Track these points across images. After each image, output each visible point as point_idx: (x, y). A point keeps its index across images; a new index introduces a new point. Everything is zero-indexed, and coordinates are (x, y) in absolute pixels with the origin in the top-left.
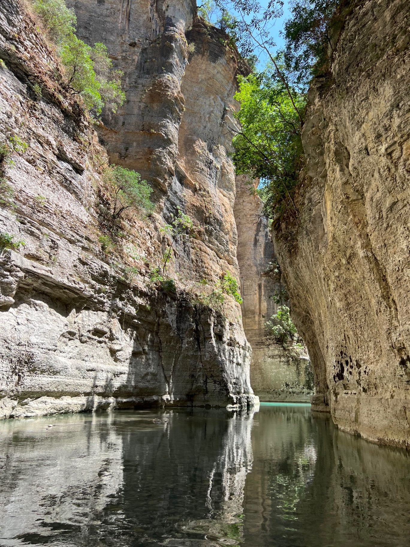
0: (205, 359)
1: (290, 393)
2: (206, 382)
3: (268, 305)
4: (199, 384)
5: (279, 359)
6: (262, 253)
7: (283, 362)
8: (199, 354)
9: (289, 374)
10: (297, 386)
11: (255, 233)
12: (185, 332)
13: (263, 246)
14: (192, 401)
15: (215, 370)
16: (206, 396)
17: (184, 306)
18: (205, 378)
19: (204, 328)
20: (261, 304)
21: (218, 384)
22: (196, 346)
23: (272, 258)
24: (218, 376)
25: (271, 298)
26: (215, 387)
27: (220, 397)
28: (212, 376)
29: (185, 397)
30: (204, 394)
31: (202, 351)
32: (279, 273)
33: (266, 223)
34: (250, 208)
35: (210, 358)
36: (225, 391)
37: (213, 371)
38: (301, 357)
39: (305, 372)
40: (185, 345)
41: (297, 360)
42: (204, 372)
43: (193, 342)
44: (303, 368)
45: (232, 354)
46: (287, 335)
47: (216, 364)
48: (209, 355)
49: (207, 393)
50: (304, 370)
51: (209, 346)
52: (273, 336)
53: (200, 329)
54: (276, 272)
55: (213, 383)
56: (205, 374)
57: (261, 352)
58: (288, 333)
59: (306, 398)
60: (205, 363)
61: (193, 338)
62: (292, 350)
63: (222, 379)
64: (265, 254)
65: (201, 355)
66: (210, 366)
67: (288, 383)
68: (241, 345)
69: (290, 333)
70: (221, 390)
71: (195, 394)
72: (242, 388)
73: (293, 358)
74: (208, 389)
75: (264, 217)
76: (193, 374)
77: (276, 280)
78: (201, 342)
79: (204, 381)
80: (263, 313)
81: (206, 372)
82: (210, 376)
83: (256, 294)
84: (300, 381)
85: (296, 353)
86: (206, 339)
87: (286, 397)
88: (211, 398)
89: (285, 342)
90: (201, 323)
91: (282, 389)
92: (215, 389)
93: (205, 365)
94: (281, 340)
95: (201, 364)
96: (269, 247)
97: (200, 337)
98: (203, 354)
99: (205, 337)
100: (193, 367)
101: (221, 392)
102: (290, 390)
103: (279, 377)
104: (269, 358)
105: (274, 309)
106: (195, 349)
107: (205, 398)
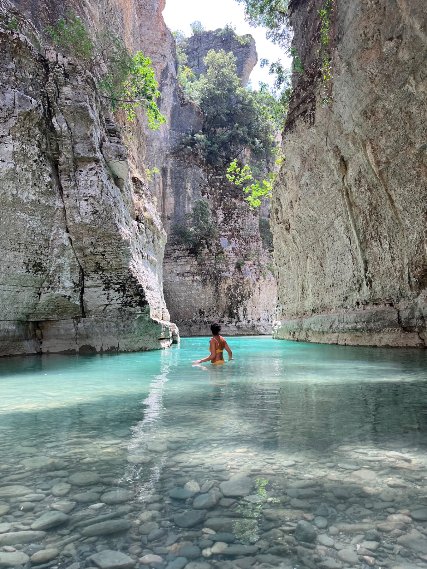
0: (78, 219)
1: (205, 323)
2: (80, 287)
3: (176, 201)
4: (61, 292)
5: (192, 278)
7: (197, 281)
8: (58, 203)
9: (205, 298)
10: (215, 314)
13: (169, 111)
14: (40, 340)
15: (109, 249)
16: (80, 325)
18: (76, 277)
19: (72, 130)
20: (166, 200)
21: (116, 291)
22: (48, 179)
23: (182, 132)
24: (116, 269)
25: (181, 190)
26: (108, 299)
27: (122, 324)
28: (99, 268)
29: (14, 328)
30: (76, 318)
31: (68, 196)
32: (193, 153)
33: (174, 74)
34: (151, 40)
35: (92, 216)
36: (138, 308)
37: (103, 255)
38: (222, 274)
39: (227, 294)
40: (5, 164)
41: (216, 279)
42: (75, 260)
43: (35, 161)
44: (224, 289)
45: (140, 237)
46: (202, 245)
47: (111, 231)
48: (90, 207)
49: (84, 316)
50: (226, 291)
51: (89, 182)
52: (183, 246)
53: (59, 129)
54: (189, 150)
55: (103, 287)
56: (77, 263)
57: (167, 267)
58: (204, 242)
59: (227, 329)
60: (77, 232)
61: (37, 149)
62: (210, 265)
63: (128, 275)
64: (172, 124)
65: (64, 209)
66: (94, 240)
67: (202, 310)
68: (155, 226)
69: (207, 243)
70: (126, 306)
71: (47, 321)
72: (160, 309)
73: (210, 276)
74: (88, 304)
75: (173, 63)
76: (39, 261)
77: (188, 163)
78: (65, 170)
79: (74, 283)
80: (168, 214)
81: (81, 257)
82: (92, 269)
83: (159, 183)
84: (220, 307)
85: (216, 269)
86: (79, 164)
87: (200, 329)
88: (96, 329)
89: (200, 254)
90: (62, 111)
91: (194, 319)
92: (108, 303)
93: (76, 239)
94: (194, 252)
95: (65, 235)
96: (179, 113)
97: (60, 154)
98: (71, 206)
99: (76, 155)
100: (39, 240)
101: (125, 310)
102: (206, 319)
103: (191, 302)
104: (178, 277)
105: (184, 207)
106: (44, 188)
107: (77, 329)
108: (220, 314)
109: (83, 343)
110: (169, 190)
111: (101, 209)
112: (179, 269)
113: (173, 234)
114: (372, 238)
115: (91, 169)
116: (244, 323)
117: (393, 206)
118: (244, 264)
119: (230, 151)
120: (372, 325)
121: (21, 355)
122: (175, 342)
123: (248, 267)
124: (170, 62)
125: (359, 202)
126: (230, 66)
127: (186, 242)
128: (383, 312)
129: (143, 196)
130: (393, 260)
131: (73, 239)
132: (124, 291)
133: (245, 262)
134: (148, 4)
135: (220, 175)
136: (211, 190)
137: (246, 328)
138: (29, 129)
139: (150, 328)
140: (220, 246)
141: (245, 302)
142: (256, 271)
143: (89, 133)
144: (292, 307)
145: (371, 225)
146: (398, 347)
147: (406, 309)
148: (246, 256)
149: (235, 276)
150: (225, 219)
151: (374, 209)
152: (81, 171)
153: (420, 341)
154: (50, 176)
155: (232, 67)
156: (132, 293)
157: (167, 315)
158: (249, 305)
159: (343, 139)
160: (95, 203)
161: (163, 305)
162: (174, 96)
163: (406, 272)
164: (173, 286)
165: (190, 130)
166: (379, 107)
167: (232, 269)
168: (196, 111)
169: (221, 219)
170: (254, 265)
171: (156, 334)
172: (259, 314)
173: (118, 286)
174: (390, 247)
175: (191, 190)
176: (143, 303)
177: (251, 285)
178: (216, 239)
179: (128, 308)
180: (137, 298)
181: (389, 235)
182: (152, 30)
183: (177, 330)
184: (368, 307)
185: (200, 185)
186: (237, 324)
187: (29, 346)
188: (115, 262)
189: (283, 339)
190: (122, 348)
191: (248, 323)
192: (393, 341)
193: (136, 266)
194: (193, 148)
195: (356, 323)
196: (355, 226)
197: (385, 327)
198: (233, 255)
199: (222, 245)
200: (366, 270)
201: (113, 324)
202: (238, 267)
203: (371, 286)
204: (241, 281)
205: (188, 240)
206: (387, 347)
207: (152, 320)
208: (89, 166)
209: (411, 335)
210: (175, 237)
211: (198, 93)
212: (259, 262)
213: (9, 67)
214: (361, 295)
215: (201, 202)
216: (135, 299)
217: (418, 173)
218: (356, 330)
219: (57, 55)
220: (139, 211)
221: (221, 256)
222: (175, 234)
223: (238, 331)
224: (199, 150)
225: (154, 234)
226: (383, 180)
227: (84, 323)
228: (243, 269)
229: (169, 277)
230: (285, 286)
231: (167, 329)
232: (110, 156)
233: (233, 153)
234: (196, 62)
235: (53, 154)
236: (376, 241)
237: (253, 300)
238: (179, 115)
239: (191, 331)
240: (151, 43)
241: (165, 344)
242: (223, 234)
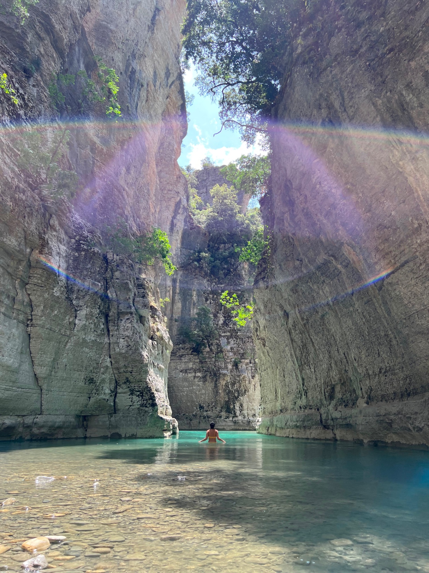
0: (117, 350)
1: (204, 418)
2: (114, 393)
3: (183, 306)
4: (103, 396)
5: (194, 374)
6: (179, 241)
7: (198, 377)
9: (205, 394)
10: (214, 408)
11: (173, 214)
12: (84, 297)
13: (180, 233)
14: (86, 428)
16: (113, 419)
17: (84, 250)
18: (113, 386)
19: (118, 296)
20: (174, 305)
21: (137, 396)
22: (102, 326)
23: (190, 249)
24: (138, 382)
25: (188, 297)
26: (132, 401)
27: (140, 419)
28: (127, 381)
29: (74, 420)
30: (110, 414)
31: (112, 336)
32: (199, 267)
33: (186, 205)
34: (168, 181)
35: (126, 349)
36: (151, 408)
37: (131, 373)
38: (221, 371)
39: (225, 390)
40: (81, 321)
41: (216, 375)
42: (113, 375)
43: (96, 318)
44: (222, 385)
45: (153, 351)
46: (204, 344)
47: (137, 358)
48: (125, 343)
49: (115, 413)
50: (224, 387)
51: (126, 327)
52: (188, 345)
53: (111, 297)
54: (196, 265)
55: (129, 394)
56: (114, 378)
57: (172, 365)
58: (206, 341)
59: (224, 424)
60: (116, 358)
61: (98, 310)
62: (210, 363)
63: (146, 386)
64: (182, 243)
65: (110, 343)
66: (126, 363)
67: (202, 405)
68: (164, 341)
69: (208, 342)
70: (143, 406)
71: (92, 415)
72: (165, 407)
73: (210, 373)
74: (118, 405)
75: (185, 197)
76: (92, 377)
77: (195, 275)
78: (112, 320)
79: (111, 391)
80: (176, 316)
81: (116, 374)
82: (123, 381)
83: (169, 291)
84: (218, 402)
85: (215, 367)
86: (121, 315)
87: (199, 423)
88: (123, 422)
89: (202, 352)
90: (113, 286)
91: (194, 413)
92: (131, 404)
93: (115, 362)
94: (197, 350)
95: (109, 360)
96: (188, 235)
97: (110, 310)
98: (114, 342)
99: (119, 311)
100: (93, 364)
101: (142, 410)
102: (205, 413)
103: (192, 397)
104: (181, 373)
105: (190, 311)
106: (99, 332)
107: (110, 421)
108: (219, 409)
109: (114, 431)
110: (177, 297)
111: (132, 344)
112: (183, 366)
113: (178, 335)
114: (305, 364)
115: (128, 319)
116: (240, 418)
117: (313, 345)
118: (241, 362)
119: (231, 264)
120: (306, 424)
121: (75, 438)
122: (174, 433)
123: (244, 366)
124: (183, 196)
125: (296, 340)
126: (232, 197)
127: (190, 342)
128: (312, 414)
129: (157, 319)
130: (317, 380)
131: (113, 362)
132: (142, 396)
133: (242, 361)
134: (167, 156)
135: (222, 284)
136: (213, 297)
137: (241, 423)
138: (95, 300)
139: (157, 422)
140: (220, 345)
141: (241, 398)
142: (252, 369)
143: (128, 297)
144: (269, 406)
145: (304, 355)
146: (320, 439)
147: (324, 413)
148: (243, 354)
149: (233, 374)
150: (225, 322)
151: (304, 346)
152: (121, 320)
153: (333, 436)
154: (103, 324)
155: (234, 197)
156: (148, 398)
157: (170, 411)
158: (245, 401)
159: (284, 301)
160: (129, 340)
161: (167, 403)
162: (185, 221)
163: (323, 389)
164: (177, 382)
165: (197, 248)
166: (299, 288)
167: (230, 366)
168: (202, 233)
169: (221, 322)
170: (250, 363)
171: (161, 426)
172: (255, 410)
173: (139, 393)
174: (315, 371)
175: (196, 297)
176: (154, 405)
177: (247, 382)
178: (217, 339)
179: (144, 408)
180: (150, 401)
181: (314, 363)
182: (169, 174)
183: (176, 424)
184: (306, 411)
185: (204, 293)
186: (234, 419)
187: (80, 432)
188: (138, 377)
189: (262, 434)
190: (138, 435)
191: (244, 418)
192: (317, 435)
193: (151, 379)
194: (199, 264)
195: (297, 421)
196: (295, 354)
197: (313, 425)
198: (231, 354)
199: (222, 344)
200: (303, 385)
201: (134, 419)
202: (236, 365)
203: (307, 396)
204: (238, 379)
205: (192, 340)
206: (314, 439)
207: (159, 416)
208: (127, 317)
209: (328, 431)
210: (180, 337)
211: (205, 218)
212: (254, 360)
213: (88, 267)
214: (302, 402)
215: (204, 308)
216: (149, 402)
217: (322, 328)
218: (297, 427)
219: (113, 255)
220: (153, 332)
221: (221, 355)
222: (180, 334)
223: (234, 425)
224: (204, 264)
225: (163, 347)
226: (306, 329)
227: (115, 417)
228: (240, 367)
229: (173, 373)
230: (266, 388)
231: (169, 422)
232: (139, 306)
233: (233, 265)
234: (205, 190)
235: (106, 310)
236: (307, 366)
237: (248, 396)
238: (188, 237)
239: (191, 425)
240: (168, 183)
241: (167, 434)
242: (223, 334)
